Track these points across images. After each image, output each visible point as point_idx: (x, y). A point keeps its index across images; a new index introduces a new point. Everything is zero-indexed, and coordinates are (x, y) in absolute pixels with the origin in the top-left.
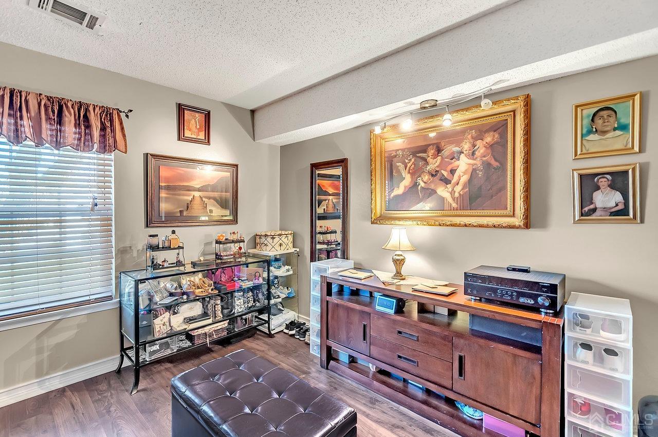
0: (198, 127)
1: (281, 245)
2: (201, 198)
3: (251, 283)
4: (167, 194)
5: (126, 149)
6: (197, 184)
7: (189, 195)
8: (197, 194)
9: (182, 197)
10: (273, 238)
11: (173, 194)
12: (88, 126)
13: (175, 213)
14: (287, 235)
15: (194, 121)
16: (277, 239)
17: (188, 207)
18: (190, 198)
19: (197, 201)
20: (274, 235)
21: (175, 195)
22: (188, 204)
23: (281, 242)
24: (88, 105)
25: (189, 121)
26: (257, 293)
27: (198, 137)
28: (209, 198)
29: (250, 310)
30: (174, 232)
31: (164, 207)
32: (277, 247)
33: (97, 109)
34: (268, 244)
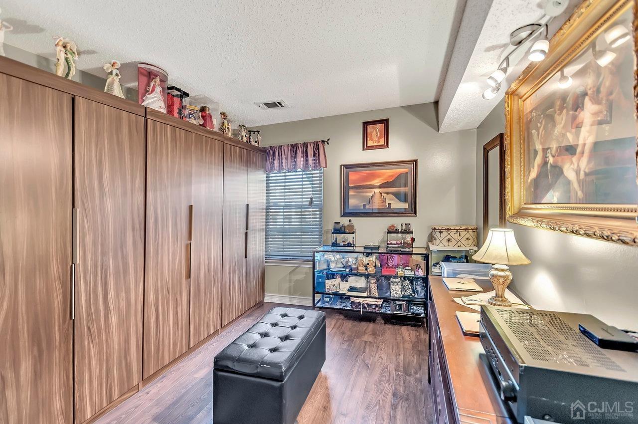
0: (379, 135)
1: (449, 240)
2: (381, 193)
3: (413, 273)
4: (354, 192)
5: (326, 165)
6: (378, 183)
7: (371, 192)
8: (377, 191)
9: (364, 194)
10: (441, 232)
11: (358, 192)
12: (307, 156)
13: (359, 206)
14: (457, 230)
15: (375, 131)
16: (445, 233)
17: (370, 202)
18: (371, 194)
19: (377, 197)
20: (442, 229)
21: (360, 192)
22: (370, 199)
23: (449, 237)
24: (307, 143)
25: (371, 133)
26: (415, 284)
27: (379, 144)
28: (388, 193)
29: (404, 298)
30: (350, 221)
31: (353, 202)
32: (445, 242)
33: (312, 144)
34: (437, 238)
